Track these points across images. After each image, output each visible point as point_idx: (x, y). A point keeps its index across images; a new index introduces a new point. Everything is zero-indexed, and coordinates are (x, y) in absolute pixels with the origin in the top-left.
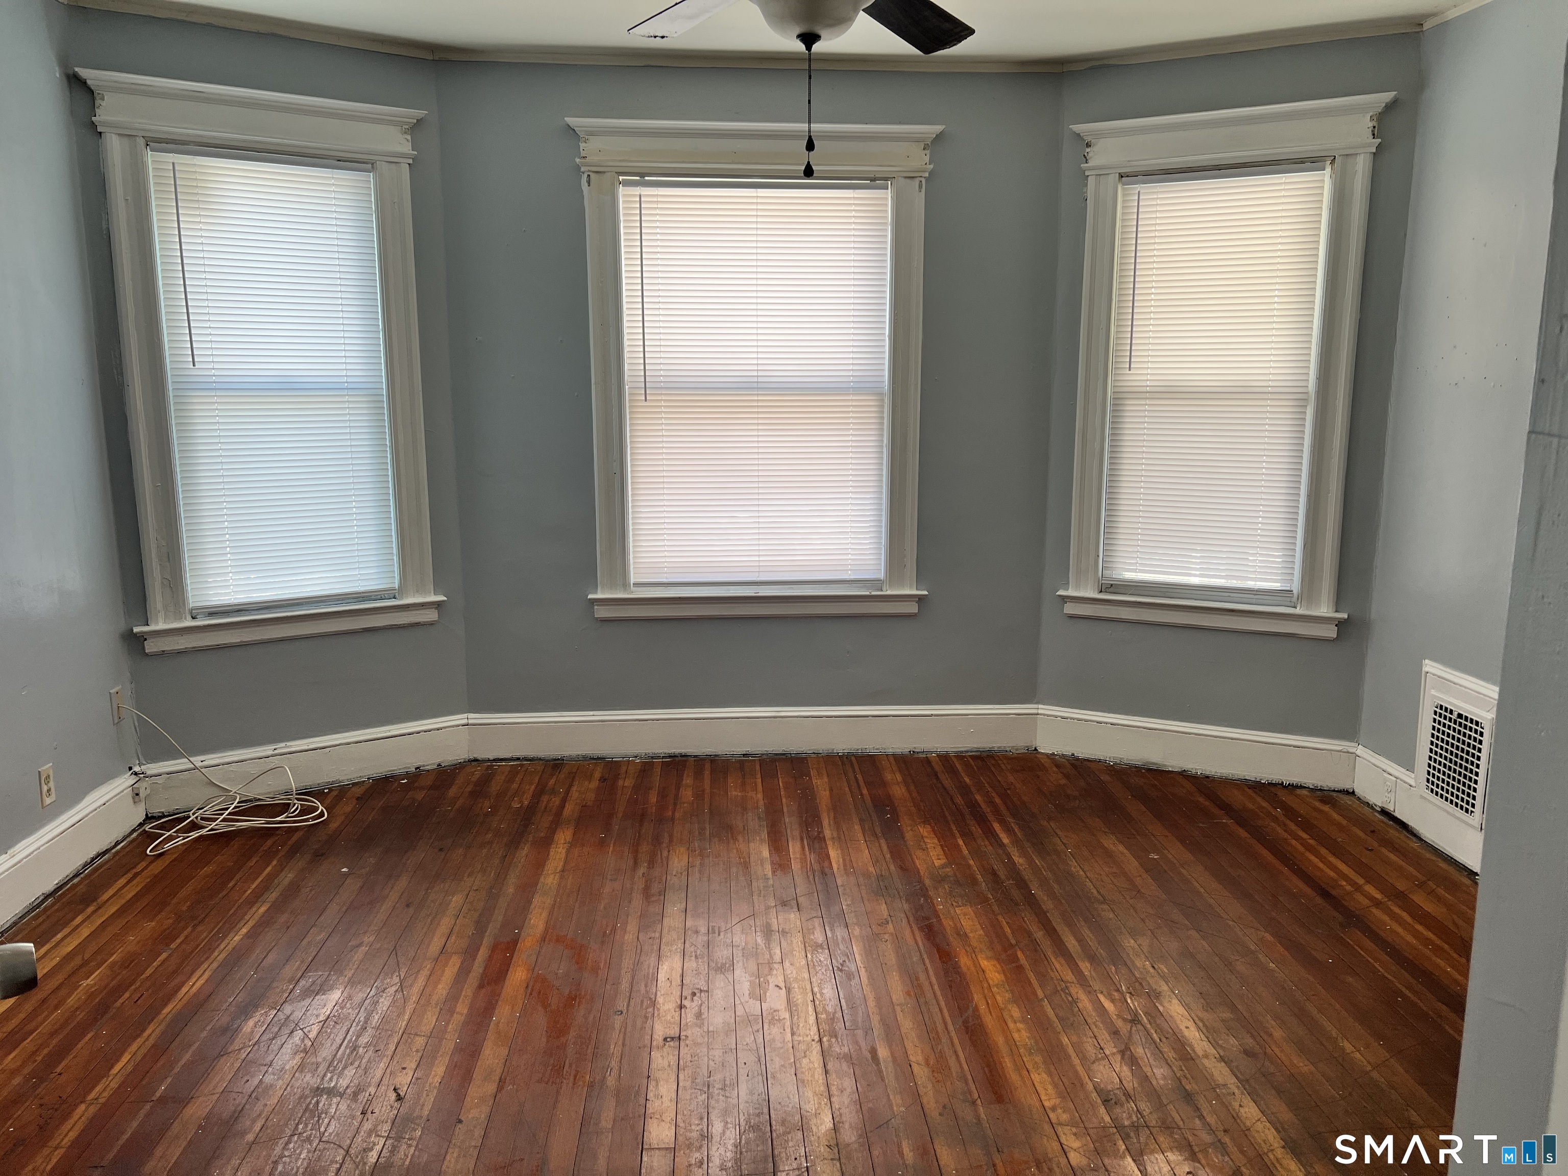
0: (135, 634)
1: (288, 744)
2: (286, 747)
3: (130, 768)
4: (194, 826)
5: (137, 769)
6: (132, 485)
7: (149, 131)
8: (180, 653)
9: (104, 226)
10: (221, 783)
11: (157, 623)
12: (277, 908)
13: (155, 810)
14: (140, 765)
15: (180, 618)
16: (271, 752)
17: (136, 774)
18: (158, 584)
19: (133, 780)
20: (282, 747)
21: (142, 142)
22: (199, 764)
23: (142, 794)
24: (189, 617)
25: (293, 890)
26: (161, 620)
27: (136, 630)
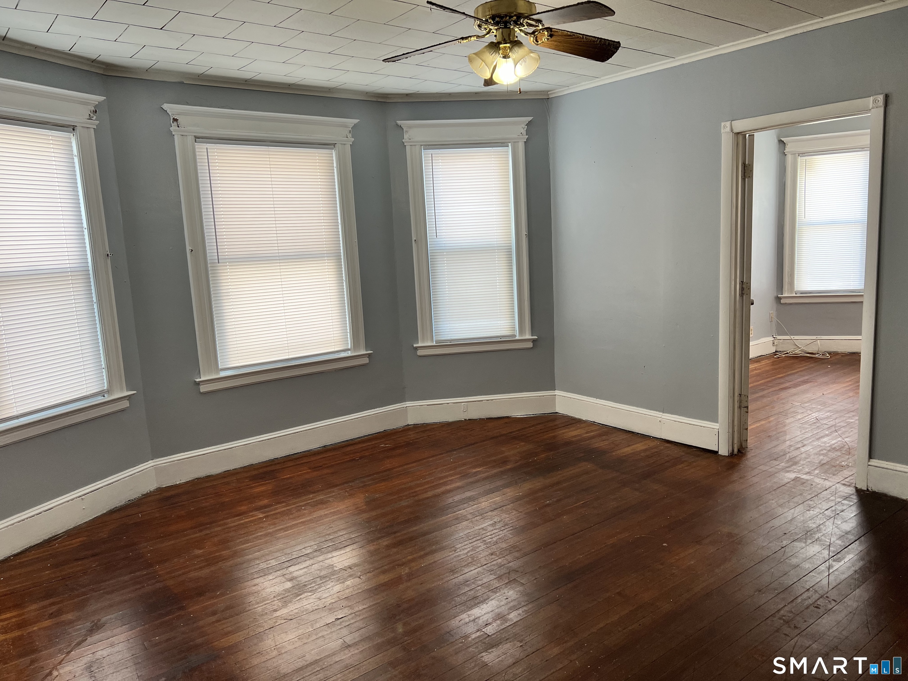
0: (778, 297)
1: (821, 336)
2: (820, 337)
3: (773, 336)
4: (787, 353)
5: (775, 337)
6: (783, 240)
7: (799, 151)
8: (791, 304)
9: (784, 180)
10: (799, 345)
11: (785, 294)
12: (808, 369)
13: (778, 350)
14: (776, 336)
15: (792, 293)
16: (815, 338)
17: (774, 338)
18: (786, 283)
19: (773, 339)
20: (819, 337)
21: (797, 155)
22: (793, 338)
23: (775, 344)
24: (794, 293)
25: (813, 367)
26: (786, 293)
27: (779, 296)
